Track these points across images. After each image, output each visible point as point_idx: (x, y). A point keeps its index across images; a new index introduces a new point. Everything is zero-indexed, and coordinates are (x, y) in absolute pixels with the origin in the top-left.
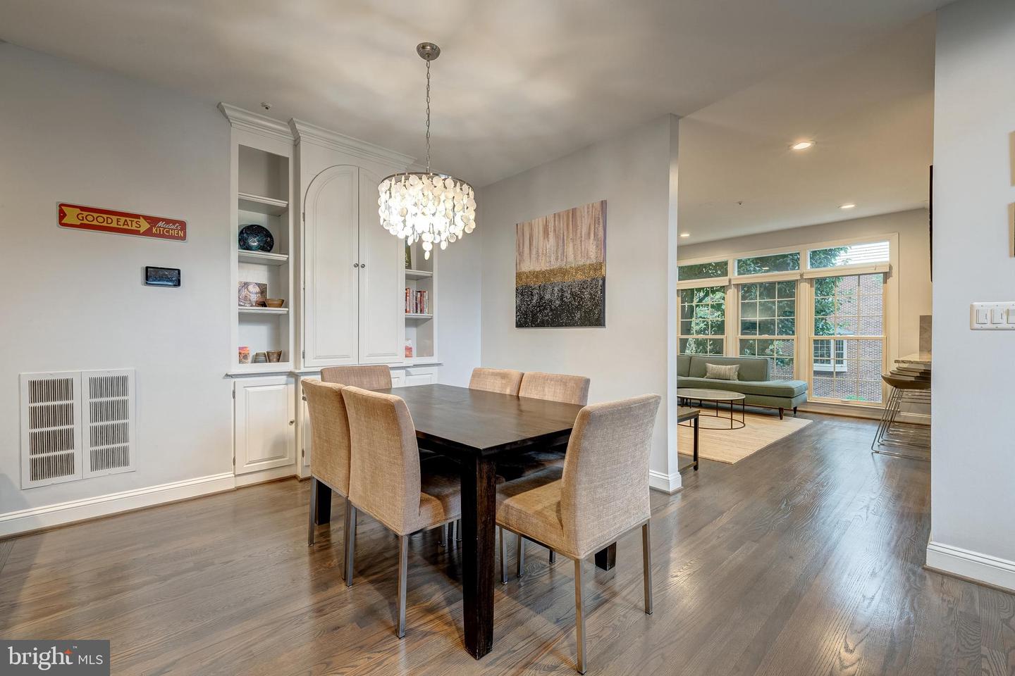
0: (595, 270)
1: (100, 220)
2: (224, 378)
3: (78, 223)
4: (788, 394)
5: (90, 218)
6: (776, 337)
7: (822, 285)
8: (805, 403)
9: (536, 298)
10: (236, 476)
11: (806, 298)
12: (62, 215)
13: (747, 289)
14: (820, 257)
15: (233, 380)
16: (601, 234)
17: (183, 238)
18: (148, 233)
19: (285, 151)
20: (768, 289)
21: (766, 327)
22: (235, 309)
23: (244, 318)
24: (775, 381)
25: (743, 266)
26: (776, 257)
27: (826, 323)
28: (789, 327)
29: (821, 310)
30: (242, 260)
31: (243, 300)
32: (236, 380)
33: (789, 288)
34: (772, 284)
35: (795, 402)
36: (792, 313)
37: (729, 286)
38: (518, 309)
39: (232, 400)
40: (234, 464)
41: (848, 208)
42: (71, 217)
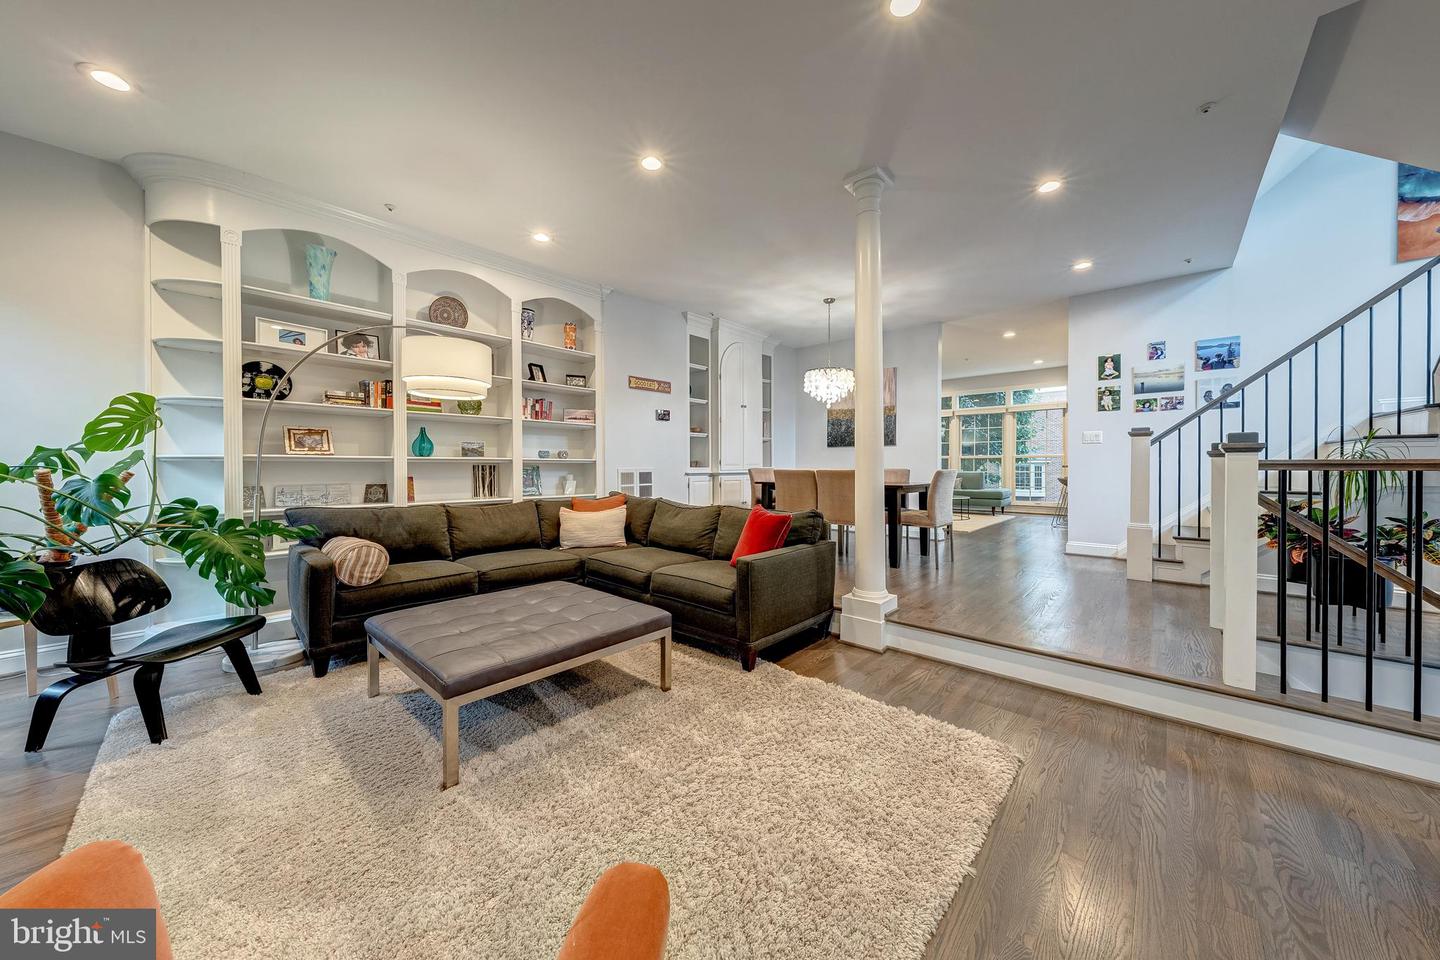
0: (890, 410)
1: (647, 384)
3: (635, 386)
4: (998, 497)
5: (641, 384)
6: (989, 456)
7: (1022, 417)
8: (1009, 505)
9: (843, 428)
11: (1010, 426)
12: (630, 382)
13: (966, 420)
14: (1019, 396)
15: (688, 476)
16: (893, 389)
17: (669, 392)
18: (658, 390)
19: (706, 335)
20: (982, 420)
21: (980, 449)
23: (692, 441)
24: (988, 488)
25: (963, 401)
26: (988, 395)
27: (1025, 447)
28: (997, 448)
29: (1022, 437)
30: (691, 406)
33: (997, 419)
34: (984, 417)
35: (1004, 502)
36: (1000, 438)
37: (953, 417)
38: (829, 435)
39: (688, 488)
41: (1039, 363)
42: (633, 383)
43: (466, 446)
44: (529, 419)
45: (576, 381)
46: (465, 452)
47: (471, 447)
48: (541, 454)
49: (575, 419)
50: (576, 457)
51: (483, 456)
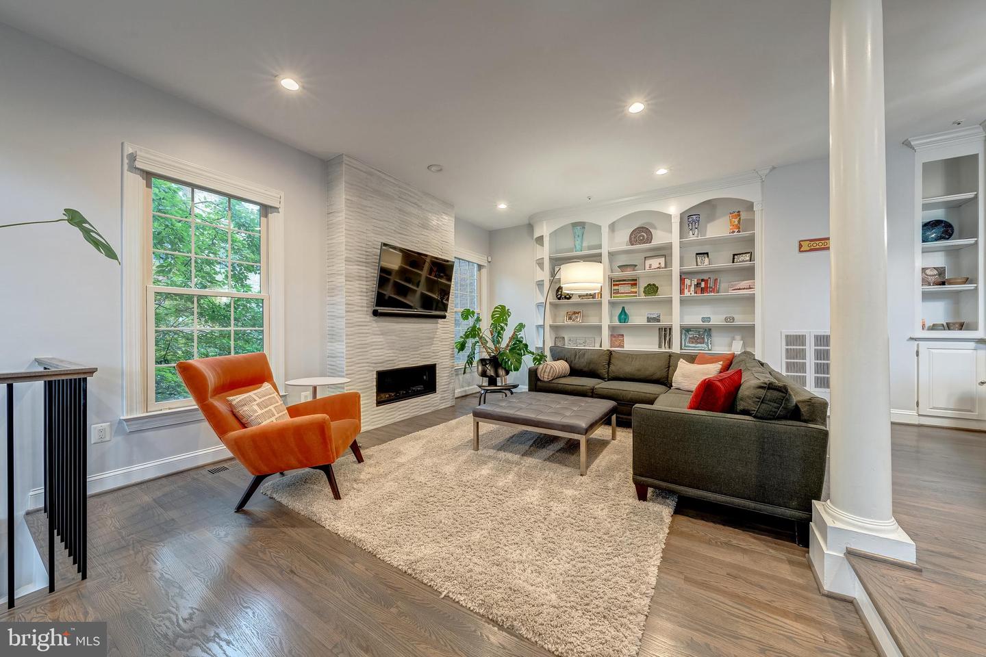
2: (908, 340)
3: (808, 249)
5: (815, 245)
10: (919, 415)
12: (801, 246)
15: (917, 342)
22: (918, 288)
23: (926, 296)
30: (924, 251)
31: (925, 282)
32: (921, 343)
39: (916, 357)
40: (918, 406)
42: (805, 246)
43: (650, 316)
44: (693, 294)
45: (742, 258)
46: (649, 320)
47: (652, 316)
48: (704, 320)
49: (740, 289)
50: (740, 320)
51: (659, 322)
